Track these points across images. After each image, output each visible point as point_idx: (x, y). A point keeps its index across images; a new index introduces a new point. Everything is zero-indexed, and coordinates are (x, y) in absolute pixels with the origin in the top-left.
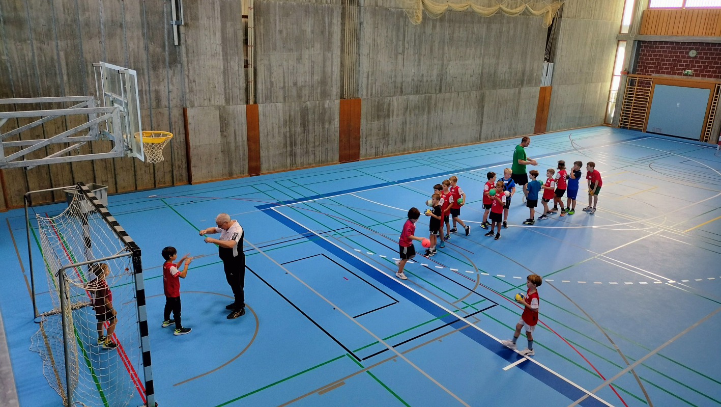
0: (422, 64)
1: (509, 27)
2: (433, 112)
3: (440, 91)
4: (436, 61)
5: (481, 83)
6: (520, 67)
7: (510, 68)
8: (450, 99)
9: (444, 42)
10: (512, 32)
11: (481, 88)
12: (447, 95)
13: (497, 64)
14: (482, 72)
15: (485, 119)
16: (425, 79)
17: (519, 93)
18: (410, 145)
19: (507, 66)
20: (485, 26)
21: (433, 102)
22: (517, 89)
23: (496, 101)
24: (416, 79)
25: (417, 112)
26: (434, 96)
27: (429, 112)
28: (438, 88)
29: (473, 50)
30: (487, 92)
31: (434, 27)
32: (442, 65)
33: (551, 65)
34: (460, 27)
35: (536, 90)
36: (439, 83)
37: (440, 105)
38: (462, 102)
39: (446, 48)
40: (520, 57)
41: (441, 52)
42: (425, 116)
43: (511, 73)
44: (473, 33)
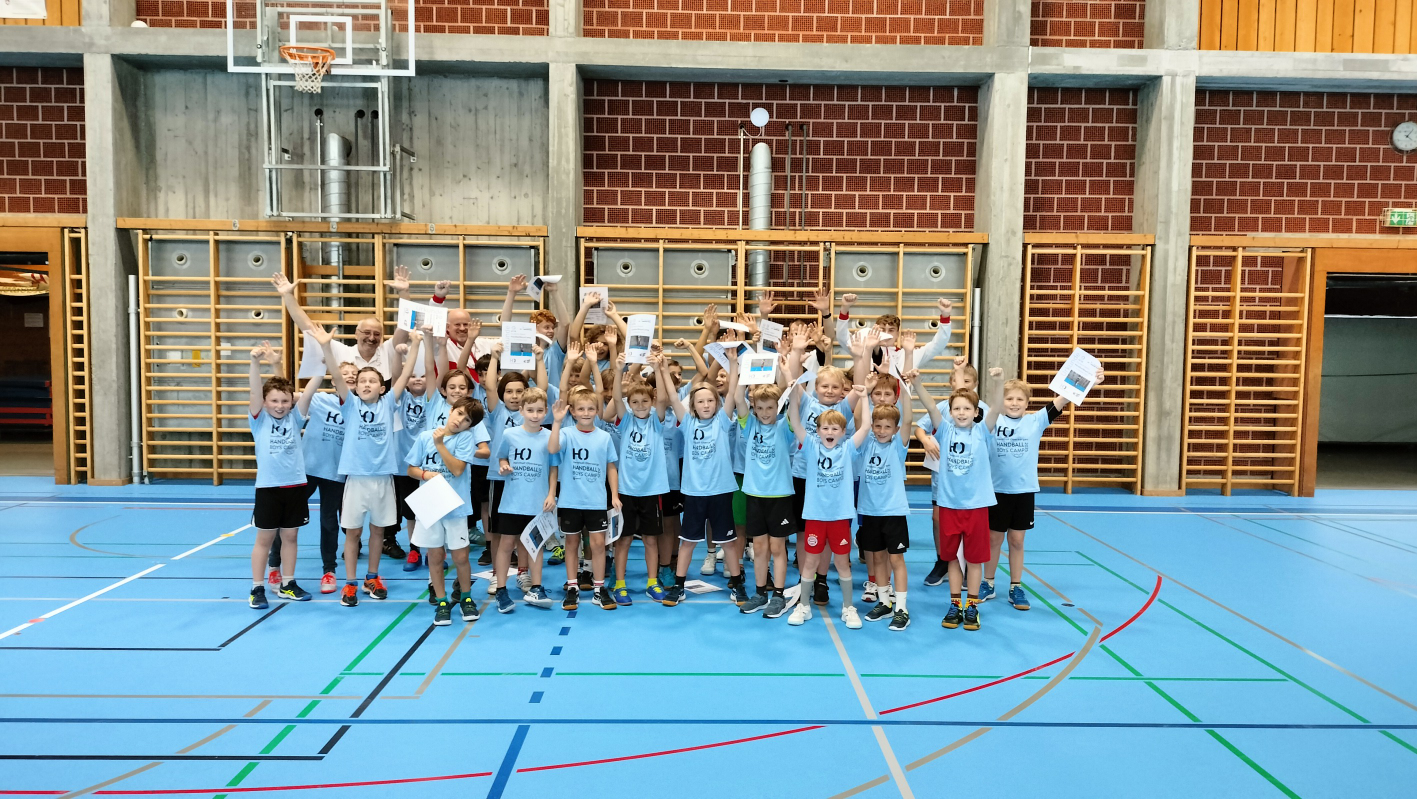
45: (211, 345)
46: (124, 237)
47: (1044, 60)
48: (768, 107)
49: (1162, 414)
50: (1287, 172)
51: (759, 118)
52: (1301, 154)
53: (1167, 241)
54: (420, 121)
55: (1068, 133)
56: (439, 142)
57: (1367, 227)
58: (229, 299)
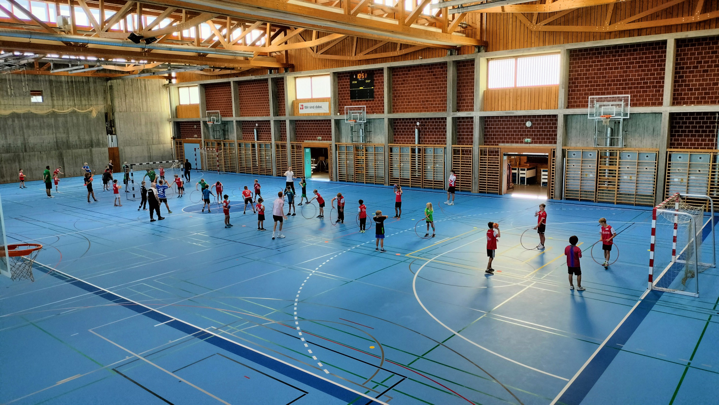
0: (8, 139)
1: (73, 119)
2: (22, 162)
3: (26, 151)
4: (19, 137)
5: (57, 146)
6: (87, 138)
7: (79, 138)
8: (35, 155)
9: (22, 127)
10: (75, 121)
11: (58, 149)
12: (32, 153)
13: (68, 137)
14: (57, 142)
15: (66, 165)
16: (12, 146)
17: (91, 151)
18: (9, 179)
19: (77, 138)
20: (53, 120)
21: (22, 157)
22: (89, 150)
23: (72, 156)
24: (5, 146)
25: (10, 162)
26: (21, 154)
27: (19, 162)
28: (24, 150)
29: (46, 131)
30: (64, 151)
31: (13, 121)
32: (24, 139)
33: (114, 137)
34: (33, 120)
35: (106, 149)
36: (24, 147)
37: (27, 158)
38: (45, 157)
39: (25, 131)
40: (86, 133)
41: (21, 132)
42: (17, 164)
43: (80, 141)
44: (44, 123)
45: (346, 162)
46: (336, 145)
47: (454, 114)
48: (419, 122)
49: (475, 178)
50: (506, 132)
51: (418, 124)
52: (509, 128)
53: (475, 146)
54: (373, 126)
55: (467, 125)
56: (375, 129)
57: (522, 142)
58: (349, 155)
